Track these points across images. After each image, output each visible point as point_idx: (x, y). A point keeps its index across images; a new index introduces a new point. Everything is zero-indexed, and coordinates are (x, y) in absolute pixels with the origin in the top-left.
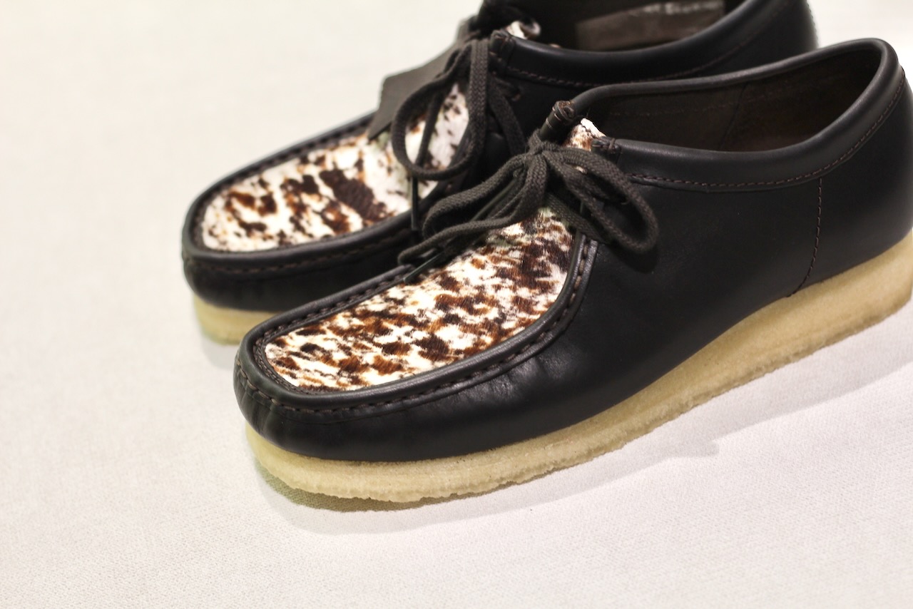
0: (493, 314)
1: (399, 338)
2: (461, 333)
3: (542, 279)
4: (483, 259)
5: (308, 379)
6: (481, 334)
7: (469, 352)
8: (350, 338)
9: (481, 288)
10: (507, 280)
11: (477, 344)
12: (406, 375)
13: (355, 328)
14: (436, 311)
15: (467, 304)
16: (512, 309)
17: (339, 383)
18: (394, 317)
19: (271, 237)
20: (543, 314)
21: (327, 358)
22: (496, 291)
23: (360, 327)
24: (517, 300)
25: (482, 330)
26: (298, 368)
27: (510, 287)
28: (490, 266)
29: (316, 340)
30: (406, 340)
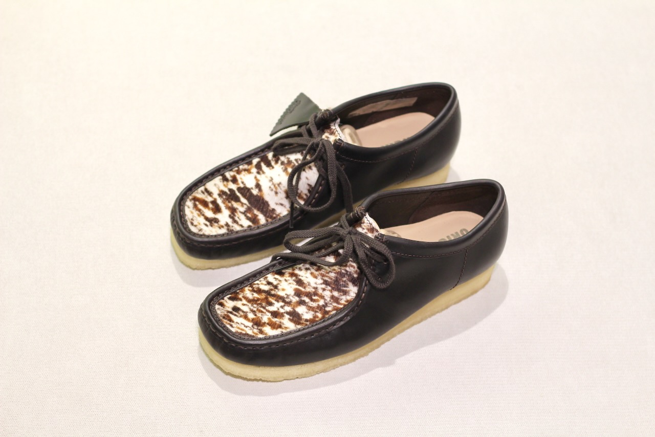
0: (321, 303)
1: (278, 309)
2: (307, 311)
3: (345, 289)
4: (317, 273)
5: (239, 328)
6: (316, 312)
7: (312, 321)
8: (255, 306)
9: (316, 288)
10: (328, 287)
11: (315, 317)
12: (284, 331)
13: (256, 299)
14: (294, 297)
15: (309, 295)
16: (330, 301)
17: (253, 333)
18: (274, 296)
19: (222, 227)
20: (345, 305)
21: (246, 317)
22: (323, 291)
23: (258, 299)
24: (333, 297)
25: (317, 310)
26: (233, 322)
27: (330, 290)
28: (319, 277)
29: (238, 304)
30: (282, 311)
